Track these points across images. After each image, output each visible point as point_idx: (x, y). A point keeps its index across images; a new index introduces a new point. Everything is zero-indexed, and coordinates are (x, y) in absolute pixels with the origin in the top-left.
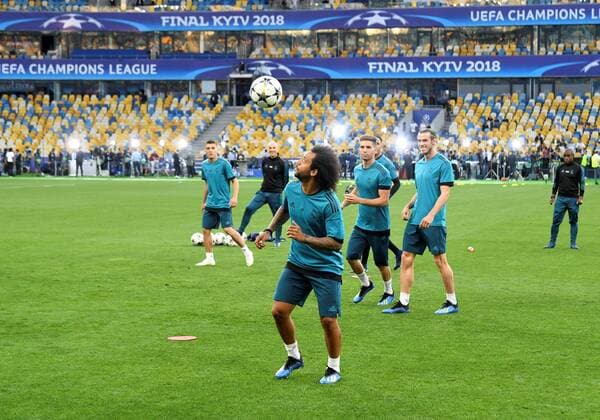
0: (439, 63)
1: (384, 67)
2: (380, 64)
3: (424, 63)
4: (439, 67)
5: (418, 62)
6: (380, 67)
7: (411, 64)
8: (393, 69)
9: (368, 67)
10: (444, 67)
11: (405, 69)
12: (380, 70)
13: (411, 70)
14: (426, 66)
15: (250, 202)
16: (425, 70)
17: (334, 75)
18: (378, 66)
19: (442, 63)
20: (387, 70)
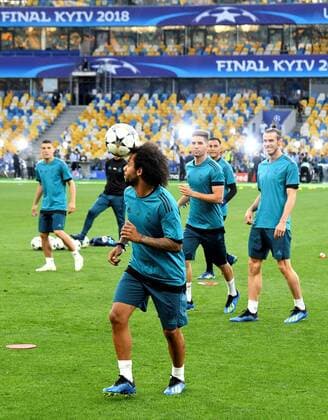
0: (290, 62)
1: (233, 65)
2: (229, 62)
3: (275, 62)
4: (290, 66)
5: (268, 61)
6: (229, 66)
7: (261, 62)
8: (243, 68)
9: (217, 65)
10: (295, 66)
11: (255, 68)
12: (229, 69)
13: (262, 69)
14: (277, 65)
15: (93, 205)
16: (276, 69)
17: (181, 73)
18: (226, 64)
19: (294, 62)
20: (236, 69)
